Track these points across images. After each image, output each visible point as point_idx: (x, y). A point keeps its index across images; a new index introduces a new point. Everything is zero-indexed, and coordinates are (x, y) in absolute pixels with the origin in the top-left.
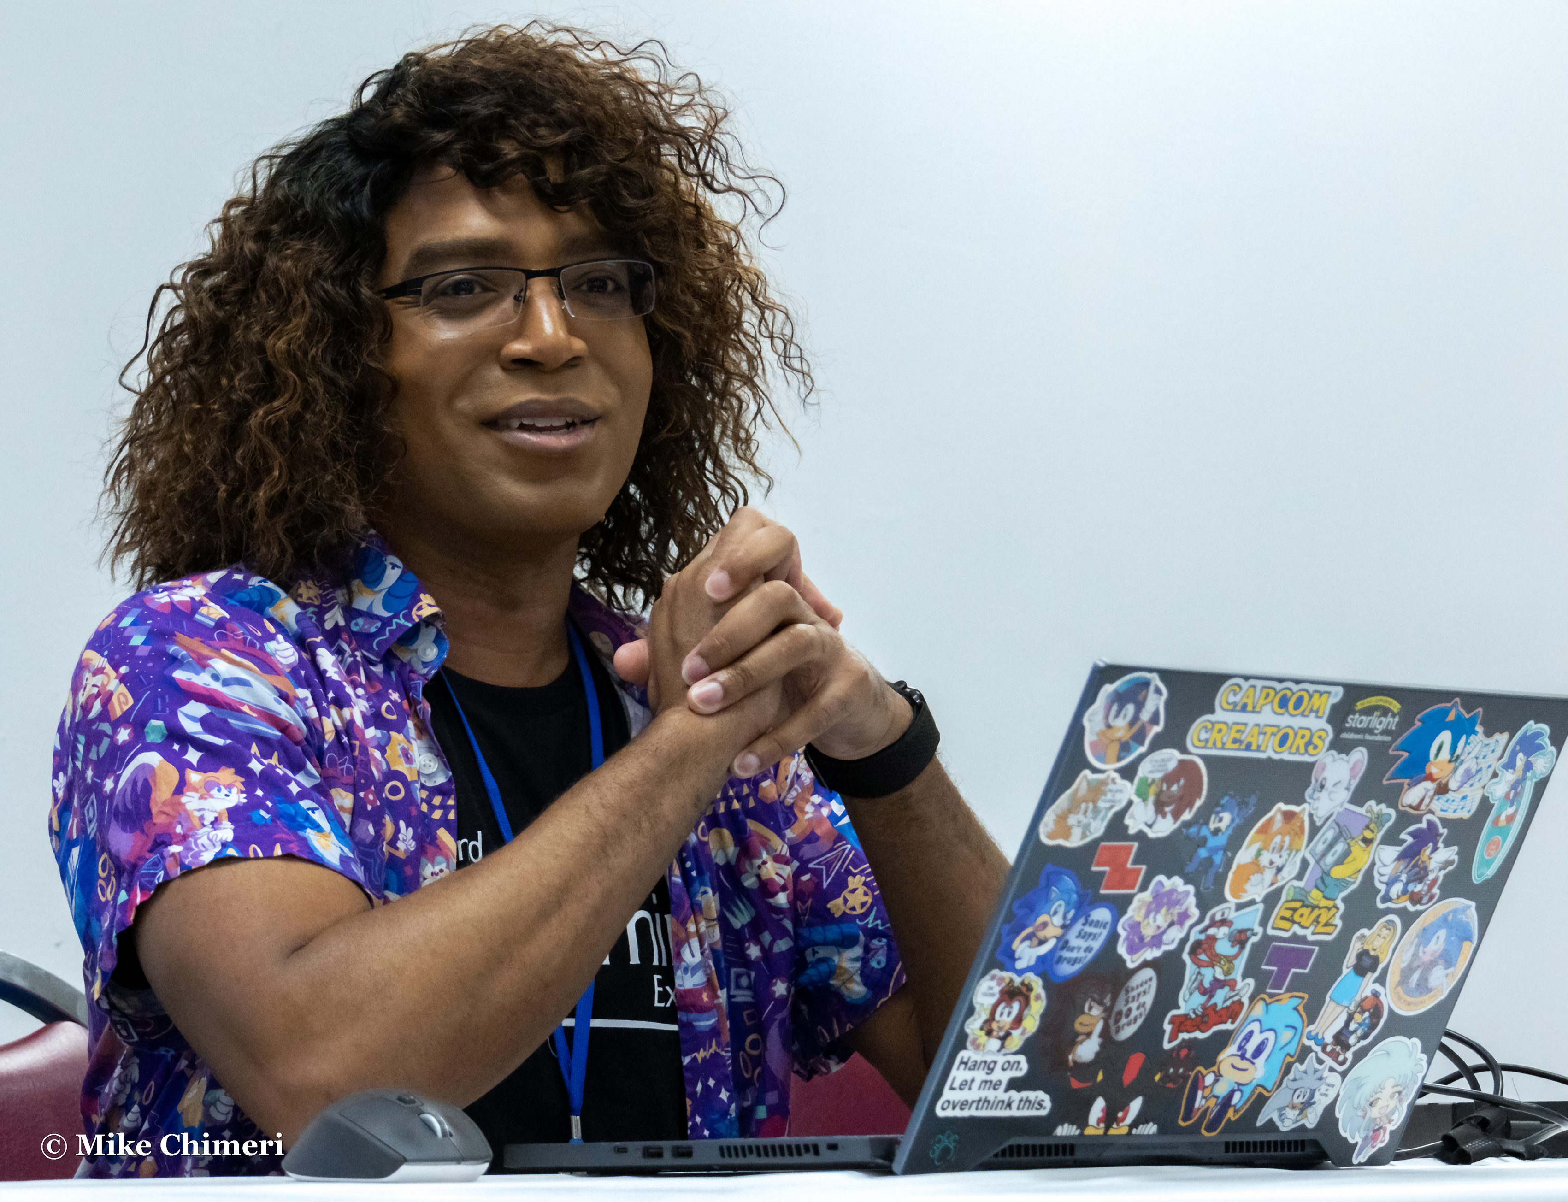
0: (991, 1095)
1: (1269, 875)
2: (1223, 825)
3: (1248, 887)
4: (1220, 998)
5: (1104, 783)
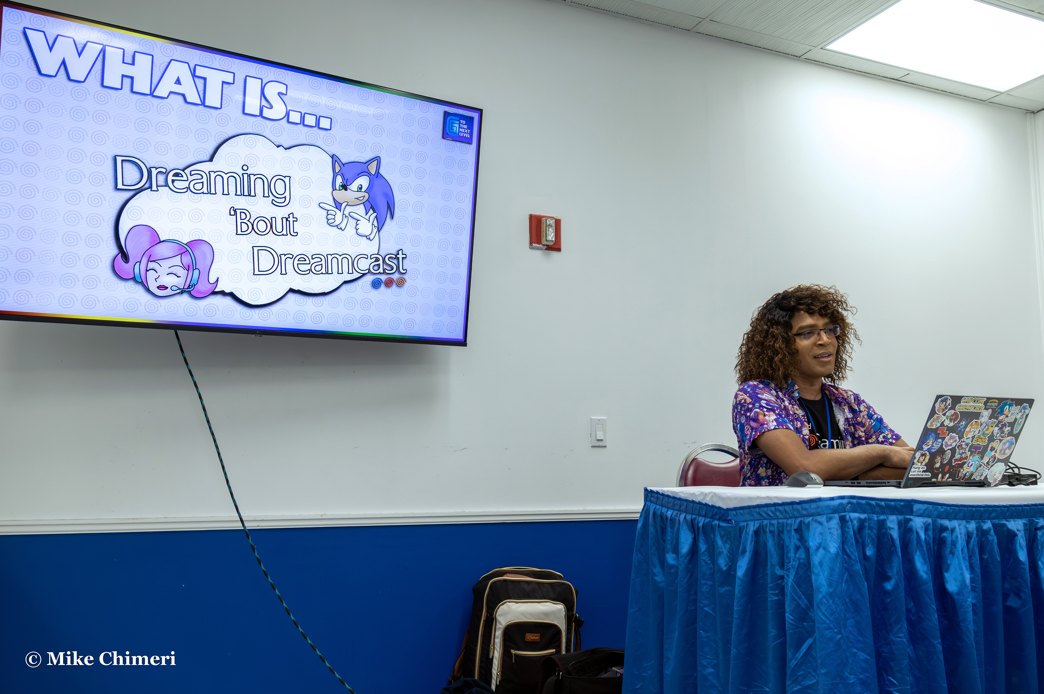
0: (919, 473)
1: (973, 433)
2: (963, 424)
3: (968, 435)
4: (963, 455)
5: (939, 416)
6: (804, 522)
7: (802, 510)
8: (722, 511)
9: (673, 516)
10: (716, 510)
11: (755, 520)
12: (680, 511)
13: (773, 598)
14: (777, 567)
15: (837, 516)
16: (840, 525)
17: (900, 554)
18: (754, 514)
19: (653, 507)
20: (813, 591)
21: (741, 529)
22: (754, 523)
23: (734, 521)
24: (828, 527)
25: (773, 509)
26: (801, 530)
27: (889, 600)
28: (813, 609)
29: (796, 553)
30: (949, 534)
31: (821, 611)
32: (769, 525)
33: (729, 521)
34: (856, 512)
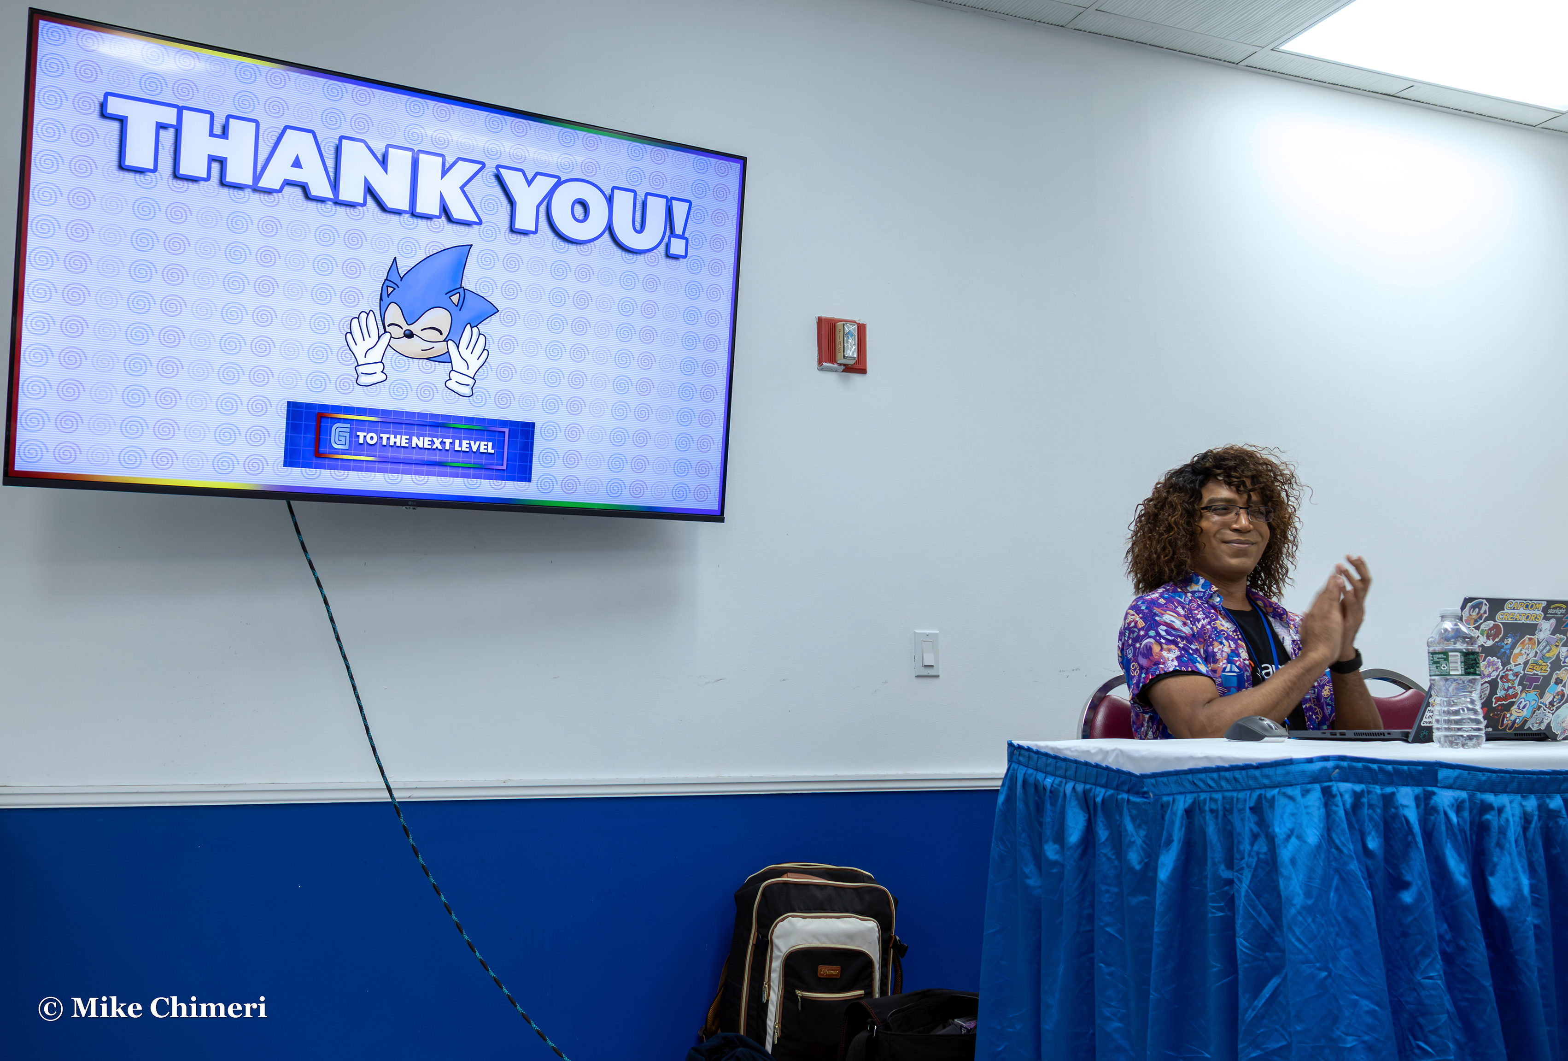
2: (1509, 643)
4: (1510, 692)
6: (1265, 797)
7: (1262, 779)
8: (1133, 778)
9: (1054, 785)
10: (1123, 777)
11: (1186, 793)
12: (1065, 777)
13: (1215, 913)
14: (1222, 867)
15: (1317, 787)
16: (1323, 801)
17: (1419, 845)
18: (1185, 784)
19: (1021, 772)
20: (1280, 902)
21: (1164, 807)
22: (1185, 797)
23: (1152, 793)
24: (1303, 804)
25: (1215, 775)
26: (1261, 808)
27: (1409, 919)
28: (1282, 932)
29: (1252, 845)
30: (1497, 815)
31: (1294, 933)
32: (1210, 801)
33: (1144, 794)
34: (1347, 781)
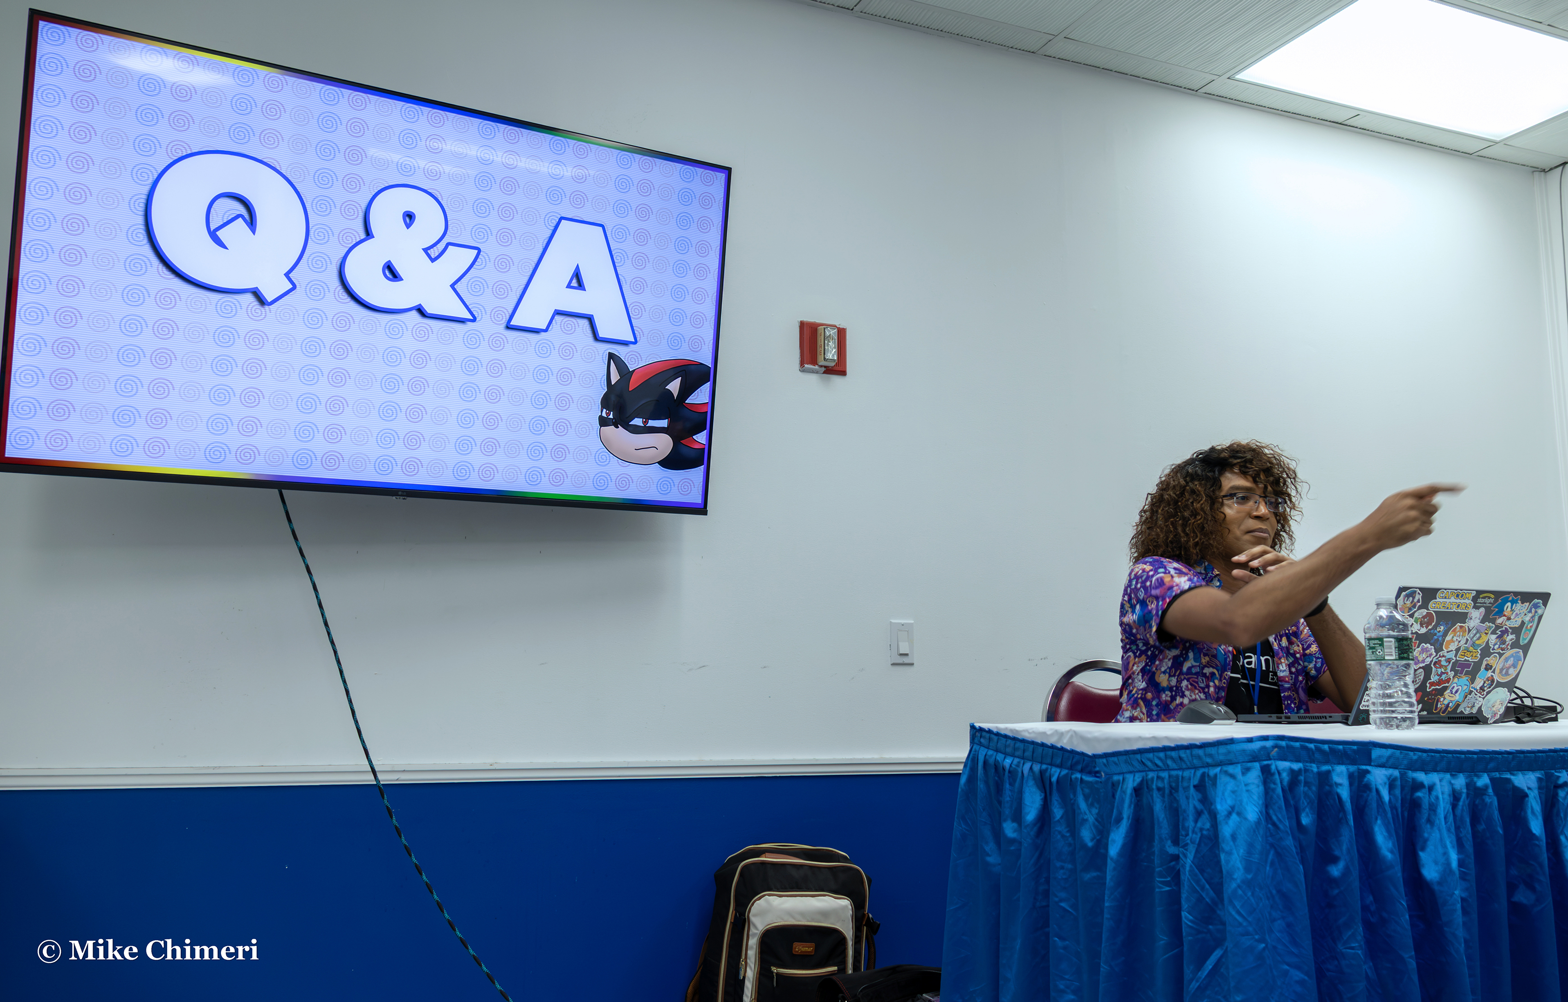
1: (1456, 643)
2: (1441, 630)
3: (1450, 646)
4: (1443, 677)
6: (1208, 775)
7: (1206, 757)
8: (1086, 758)
9: (1013, 766)
10: (1077, 757)
11: (1135, 772)
12: (1023, 758)
13: (1162, 888)
14: (1169, 842)
15: (1257, 765)
16: (1262, 779)
17: (1352, 823)
18: (1133, 763)
19: (982, 752)
20: (1222, 877)
21: (1115, 785)
22: (1134, 777)
23: (1104, 772)
24: (1244, 782)
25: (1162, 755)
26: (1205, 786)
27: (1336, 891)
28: (1223, 904)
29: (1196, 821)
30: (1426, 794)
31: (1234, 907)
32: (1157, 779)
33: (1096, 774)
34: (1285, 760)
